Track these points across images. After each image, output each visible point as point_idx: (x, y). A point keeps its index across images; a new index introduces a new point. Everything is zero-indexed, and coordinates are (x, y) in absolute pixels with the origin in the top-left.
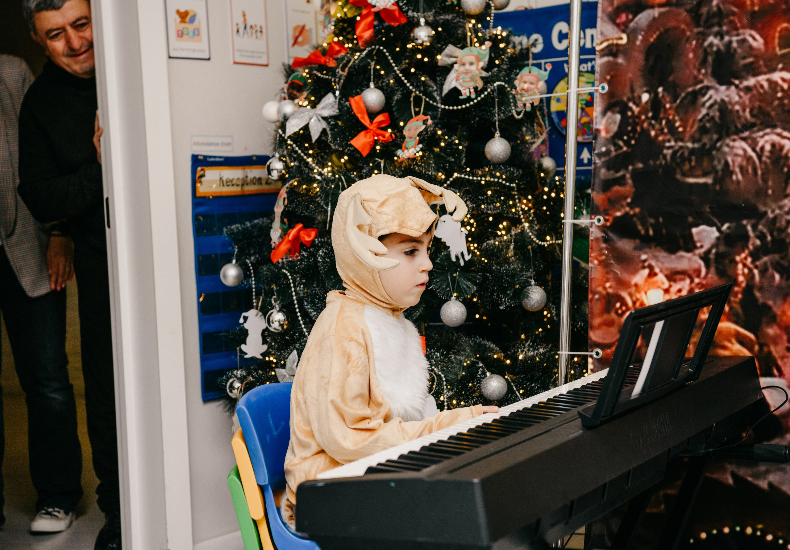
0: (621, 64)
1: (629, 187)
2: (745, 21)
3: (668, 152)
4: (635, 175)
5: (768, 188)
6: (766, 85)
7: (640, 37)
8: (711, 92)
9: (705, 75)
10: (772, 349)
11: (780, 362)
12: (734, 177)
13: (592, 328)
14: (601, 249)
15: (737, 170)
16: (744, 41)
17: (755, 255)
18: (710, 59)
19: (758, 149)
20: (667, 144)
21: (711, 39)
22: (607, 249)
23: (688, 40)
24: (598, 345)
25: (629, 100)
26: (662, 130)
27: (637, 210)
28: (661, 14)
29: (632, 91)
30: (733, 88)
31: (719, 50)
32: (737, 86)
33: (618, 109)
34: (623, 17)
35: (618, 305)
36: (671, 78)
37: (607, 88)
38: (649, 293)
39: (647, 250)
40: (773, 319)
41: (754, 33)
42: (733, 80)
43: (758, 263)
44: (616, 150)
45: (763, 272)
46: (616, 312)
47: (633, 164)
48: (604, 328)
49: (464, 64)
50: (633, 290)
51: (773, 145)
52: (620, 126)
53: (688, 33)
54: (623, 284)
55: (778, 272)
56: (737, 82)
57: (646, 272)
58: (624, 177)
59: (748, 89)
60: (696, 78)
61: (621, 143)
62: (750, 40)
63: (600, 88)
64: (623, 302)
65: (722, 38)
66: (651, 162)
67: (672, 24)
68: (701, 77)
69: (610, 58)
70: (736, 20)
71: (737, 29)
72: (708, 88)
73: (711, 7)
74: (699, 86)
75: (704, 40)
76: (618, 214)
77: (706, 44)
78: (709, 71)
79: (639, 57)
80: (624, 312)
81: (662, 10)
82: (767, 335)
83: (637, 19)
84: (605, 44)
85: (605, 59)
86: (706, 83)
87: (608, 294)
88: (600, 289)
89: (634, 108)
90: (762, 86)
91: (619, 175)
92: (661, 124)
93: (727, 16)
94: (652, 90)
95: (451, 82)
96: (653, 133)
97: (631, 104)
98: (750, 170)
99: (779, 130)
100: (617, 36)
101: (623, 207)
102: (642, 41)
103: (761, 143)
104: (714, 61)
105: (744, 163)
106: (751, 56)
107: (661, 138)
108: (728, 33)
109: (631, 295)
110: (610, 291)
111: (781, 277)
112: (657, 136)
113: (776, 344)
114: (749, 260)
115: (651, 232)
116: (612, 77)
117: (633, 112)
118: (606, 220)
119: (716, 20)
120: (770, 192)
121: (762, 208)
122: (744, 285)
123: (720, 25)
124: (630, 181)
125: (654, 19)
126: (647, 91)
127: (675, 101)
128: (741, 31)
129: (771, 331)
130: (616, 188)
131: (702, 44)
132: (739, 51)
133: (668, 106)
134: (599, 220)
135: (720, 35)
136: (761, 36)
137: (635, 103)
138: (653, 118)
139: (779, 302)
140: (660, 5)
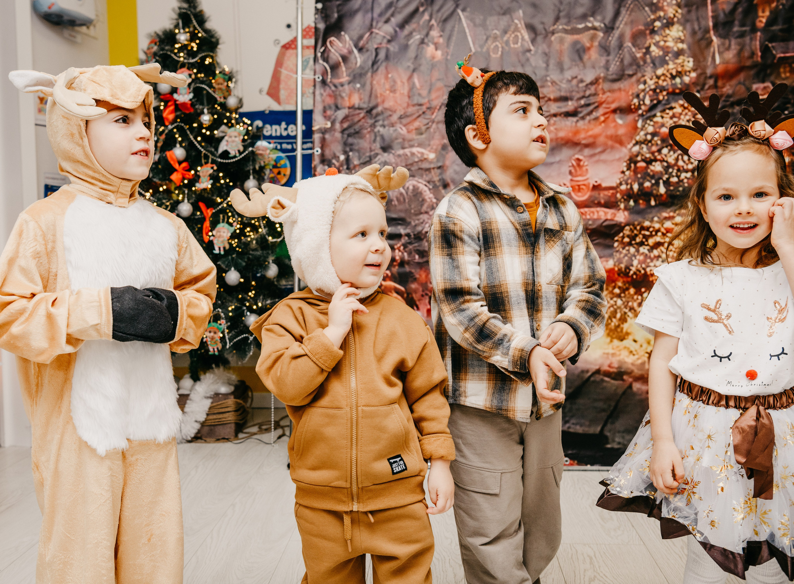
0: (328, 138)
2: (396, 120)
5: (411, 209)
6: (409, 154)
7: (338, 124)
8: (379, 157)
9: (376, 147)
10: (414, 296)
11: (418, 303)
12: (393, 203)
15: (395, 199)
16: (397, 130)
17: (405, 246)
19: (406, 188)
21: (378, 128)
23: (366, 128)
25: (333, 158)
28: (349, 113)
29: (335, 153)
30: (391, 155)
31: (383, 135)
32: (393, 154)
33: (327, 163)
34: (328, 113)
36: (357, 148)
37: (320, 151)
40: (415, 280)
41: (401, 126)
42: (391, 150)
43: (407, 249)
45: (410, 254)
49: (231, 137)
51: (414, 186)
53: (366, 124)
55: (418, 254)
56: (393, 152)
59: (399, 156)
60: (370, 148)
62: (400, 130)
63: (316, 151)
65: (384, 128)
67: (357, 119)
68: (374, 148)
69: (322, 135)
70: (392, 119)
71: (392, 124)
72: (377, 155)
73: (378, 110)
74: (373, 153)
75: (375, 128)
77: (376, 130)
78: (378, 145)
79: (338, 135)
81: (350, 111)
82: (411, 288)
83: (336, 114)
84: (318, 127)
85: (318, 135)
86: (376, 151)
89: (336, 163)
90: (407, 155)
93: (387, 117)
94: (346, 154)
95: (223, 147)
97: (334, 161)
98: (402, 199)
99: (416, 179)
100: (325, 123)
102: (339, 127)
103: (407, 185)
104: (380, 140)
105: (399, 196)
106: (400, 138)
108: (388, 126)
111: (419, 257)
113: (416, 293)
114: (402, 248)
116: (323, 145)
119: (381, 118)
120: (413, 211)
121: (408, 220)
122: (399, 261)
123: (383, 121)
125: (346, 116)
126: (343, 154)
127: (360, 160)
128: (395, 125)
129: (414, 286)
131: (373, 130)
132: (394, 135)
133: (356, 163)
135: (383, 126)
136: (406, 128)
137: (336, 161)
138: (348, 168)
139: (418, 270)
140: (349, 108)
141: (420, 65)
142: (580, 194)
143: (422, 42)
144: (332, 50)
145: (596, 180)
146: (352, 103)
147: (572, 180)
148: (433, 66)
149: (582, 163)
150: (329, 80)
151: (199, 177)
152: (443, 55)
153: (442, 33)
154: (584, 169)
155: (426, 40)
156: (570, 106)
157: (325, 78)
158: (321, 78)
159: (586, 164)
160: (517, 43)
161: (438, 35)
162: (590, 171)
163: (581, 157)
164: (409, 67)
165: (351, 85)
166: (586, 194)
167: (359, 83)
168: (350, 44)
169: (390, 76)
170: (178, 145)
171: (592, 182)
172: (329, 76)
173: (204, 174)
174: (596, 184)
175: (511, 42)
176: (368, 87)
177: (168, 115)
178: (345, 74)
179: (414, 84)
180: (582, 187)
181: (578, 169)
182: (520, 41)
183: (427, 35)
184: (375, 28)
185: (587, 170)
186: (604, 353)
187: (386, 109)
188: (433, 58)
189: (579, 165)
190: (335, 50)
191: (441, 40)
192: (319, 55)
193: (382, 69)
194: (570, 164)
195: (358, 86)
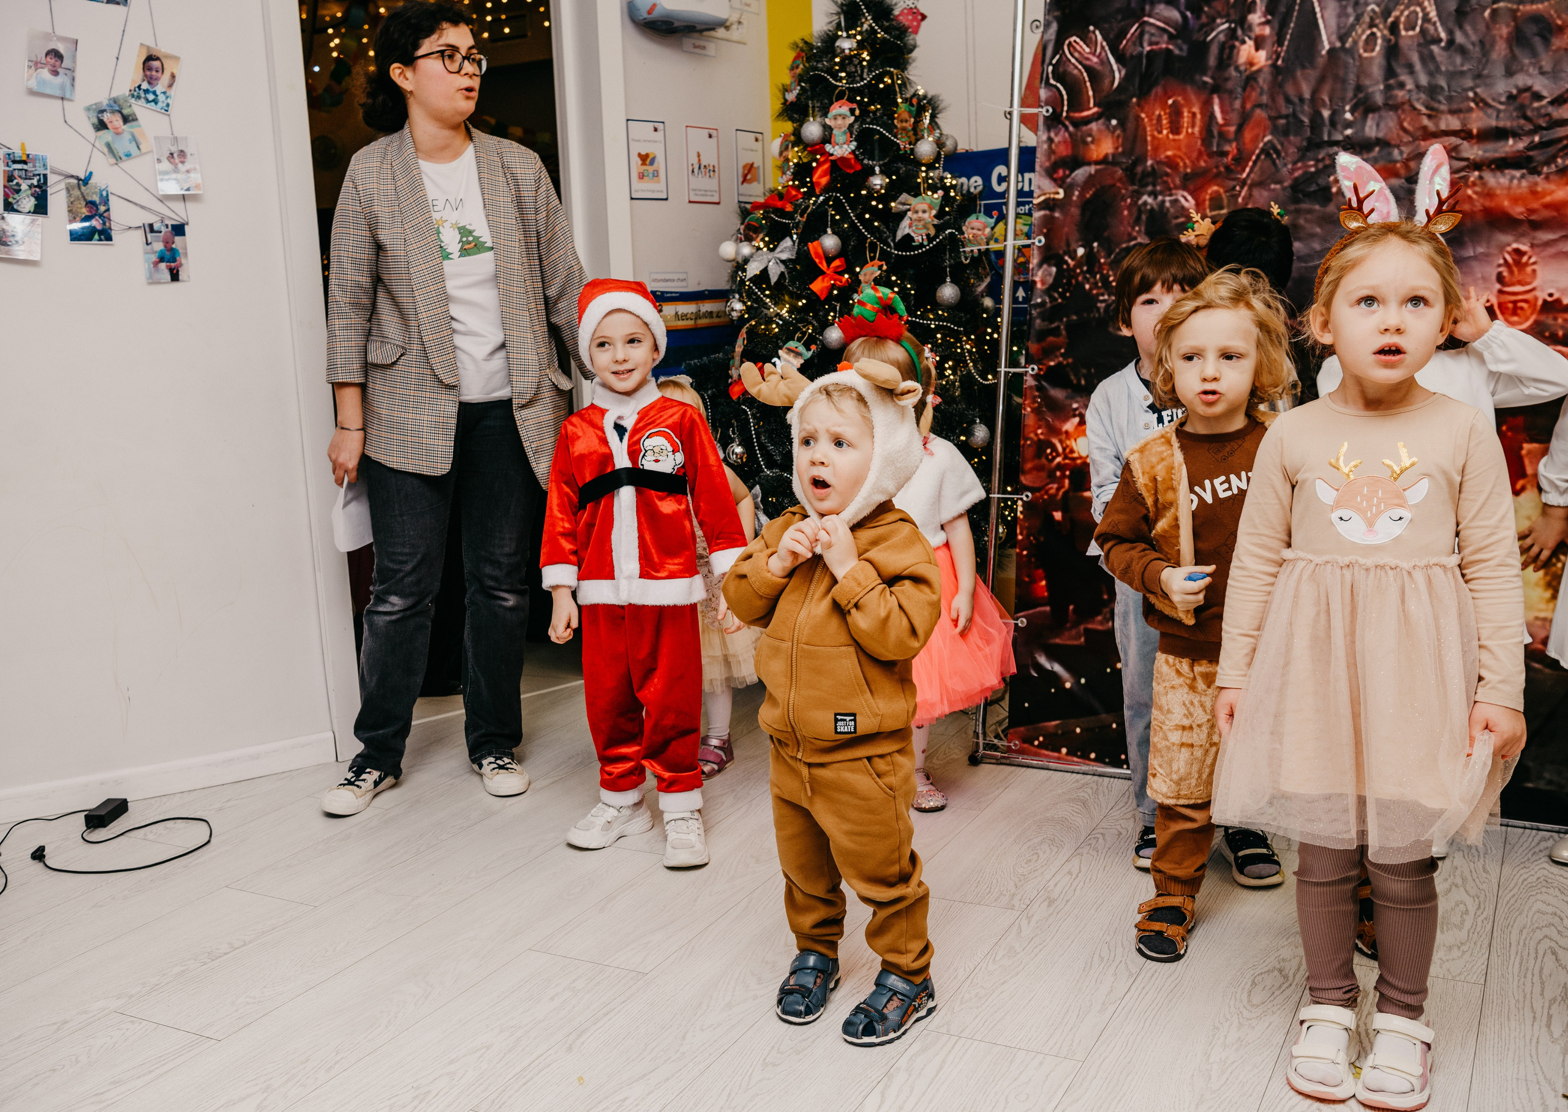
0: (1057, 218)
1: (1063, 338)
2: (1178, 182)
3: (1102, 305)
4: (1069, 327)
7: (1077, 193)
9: (1139, 232)
13: (1024, 473)
14: (1035, 397)
16: (1177, 201)
18: (1144, 217)
20: (1101, 298)
21: (1145, 198)
22: (1039, 397)
23: (1124, 199)
24: (1028, 489)
25: (1065, 253)
26: (1096, 283)
27: (1070, 360)
28: (1097, 171)
29: (1068, 245)
31: (1152, 209)
33: (1053, 262)
34: (1061, 173)
35: (1049, 451)
36: (1106, 234)
37: (1043, 240)
38: (1079, 440)
39: (1079, 399)
41: (1186, 194)
44: (1051, 302)
46: (1047, 458)
47: (1068, 317)
48: (1035, 473)
49: (916, 212)
50: (1063, 437)
52: (1055, 279)
53: (1123, 191)
54: (1055, 431)
57: (1077, 420)
58: (1058, 327)
60: (1130, 234)
61: (1056, 295)
62: (1182, 200)
63: (1036, 241)
64: (1054, 448)
65: (1156, 198)
66: (1085, 315)
67: (1109, 182)
68: (1135, 234)
69: (1047, 212)
70: (1170, 180)
71: (1170, 189)
73: (1146, 166)
74: (1133, 243)
75: (1139, 198)
76: (1052, 364)
77: (1140, 202)
78: (1143, 229)
79: (1075, 211)
80: (1054, 458)
81: (1098, 167)
83: (1073, 175)
84: (1042, 198)
85: (1042, 213)
86: (1139, 240)
87: (1039, 440)
88: (1032, 435)
89: (1070, 261)
91: (1053, 326)
92: (1095, 277)
93: (1161, 177)
94: (1087, 245)
95: (903, 229)
96: (1087, 287)
97: (1066, 258)
100: (1053, 190)
101: (1057, 357)
102: (1078, 197)
104: (1148, 219)
106: (1182, 216)
107: (1095, 292)
108: (1161, 193)
109: (1061, 442)
110: (1042, 437)
112: (1091, 289)
115: (1083, 382)
116: (1048, 230)
117: (1068, 265)
118: (1039, 369)
119: (1150, 180)
123: (1154, 185)
124: (1064, 332)
125: (1091, 176)
126: (1082, 246)
127: (1109, 256)
128: (1174, 192)
130: (1051, 339)
131: (1136, 202)
132: (1172, 210)
133: (1102, 261)
134: (1033, 369)
135: (1154, 194)
136: (1194, 198)
137: (1070, 257)
138: (1088, 271)
140: (1097, 163)
141: (1227, 80)
142: (1515, 319)
143: (1232, 34)
144: (1073, 60)
145: (1551, 291)
146: (1101, 156)
147: (1500, 292)
148: (1250, 79)
149: (1525, 259)
150: (1064, 114)
151: (860, 282)
152: (1267, 59)
153: (1269, 17)
154: (1529, 269)
155: (1239, 32)
156: (1513, 146)
157: (1059, 110)
158: (1051, 110)
159: (1533, 260)
160: (1413, 29)
161: (1263, 20)
162: (1539, 273)
163: (1524, 248)
164: (1205, 83)
165: (1101, 121)
166: (1527, 319)
167: (1114, 118)
168: (1103, 47)
169: (1170, 102)
170: (829, 231)
171: (1542, 296)
172: (1065, 108)
173: (867, 277)
174: (1549, 299)
175: (1402, 26)
176: (1130, 125)
177: (821, 178)
178: (1092, 104)
179: (1212, 116)
180: (1520, 304)
181: (1515, 269)
182: (1420, 22)
183: (1242, 22)
184: (1150, 16)
185: (1534, 271)
186: (1537, 618)
187: (1159, 163)
188: (1251, 64)
189: (1518, 263)
190: (1076, 59)
191: (1267, 30)
192: (1050, 68)
193: (1158, 90)
194: (1501, 261)
195: (1114, 122)
